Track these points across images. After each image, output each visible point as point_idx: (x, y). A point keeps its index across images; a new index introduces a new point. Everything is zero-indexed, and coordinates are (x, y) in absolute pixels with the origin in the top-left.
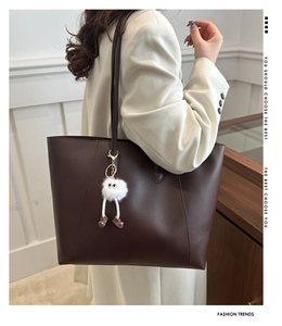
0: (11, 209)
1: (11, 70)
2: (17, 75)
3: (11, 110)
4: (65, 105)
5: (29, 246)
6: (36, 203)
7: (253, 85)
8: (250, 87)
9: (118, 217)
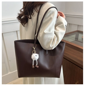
0: (3, 63)
1: (2, 22)
2: (4, 23)
3: (2, 34)
4: (18, 32)
5: (8, 74)
6: (10, 61)
7: (78, 25)
8: (77, 26)
9: (37, 65)
